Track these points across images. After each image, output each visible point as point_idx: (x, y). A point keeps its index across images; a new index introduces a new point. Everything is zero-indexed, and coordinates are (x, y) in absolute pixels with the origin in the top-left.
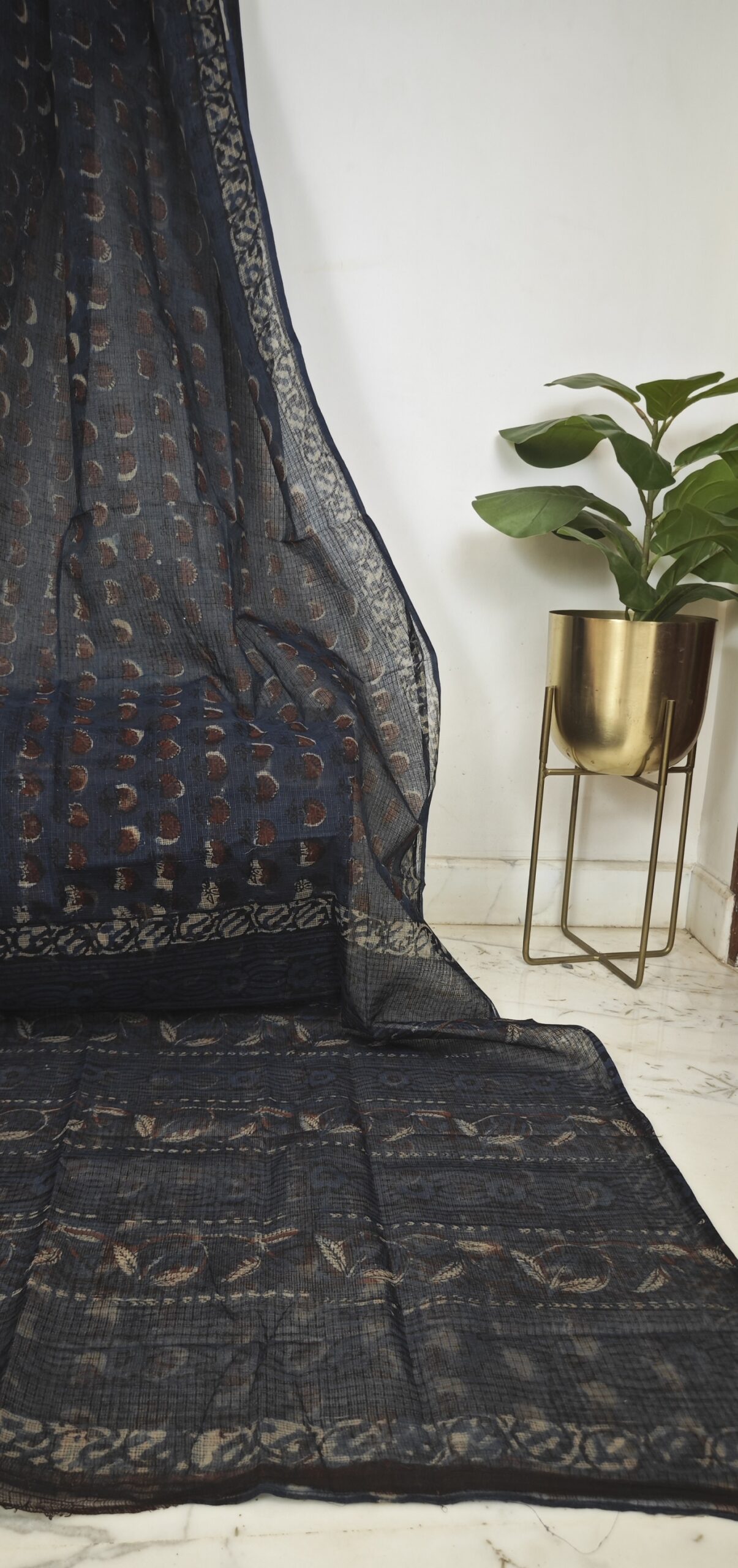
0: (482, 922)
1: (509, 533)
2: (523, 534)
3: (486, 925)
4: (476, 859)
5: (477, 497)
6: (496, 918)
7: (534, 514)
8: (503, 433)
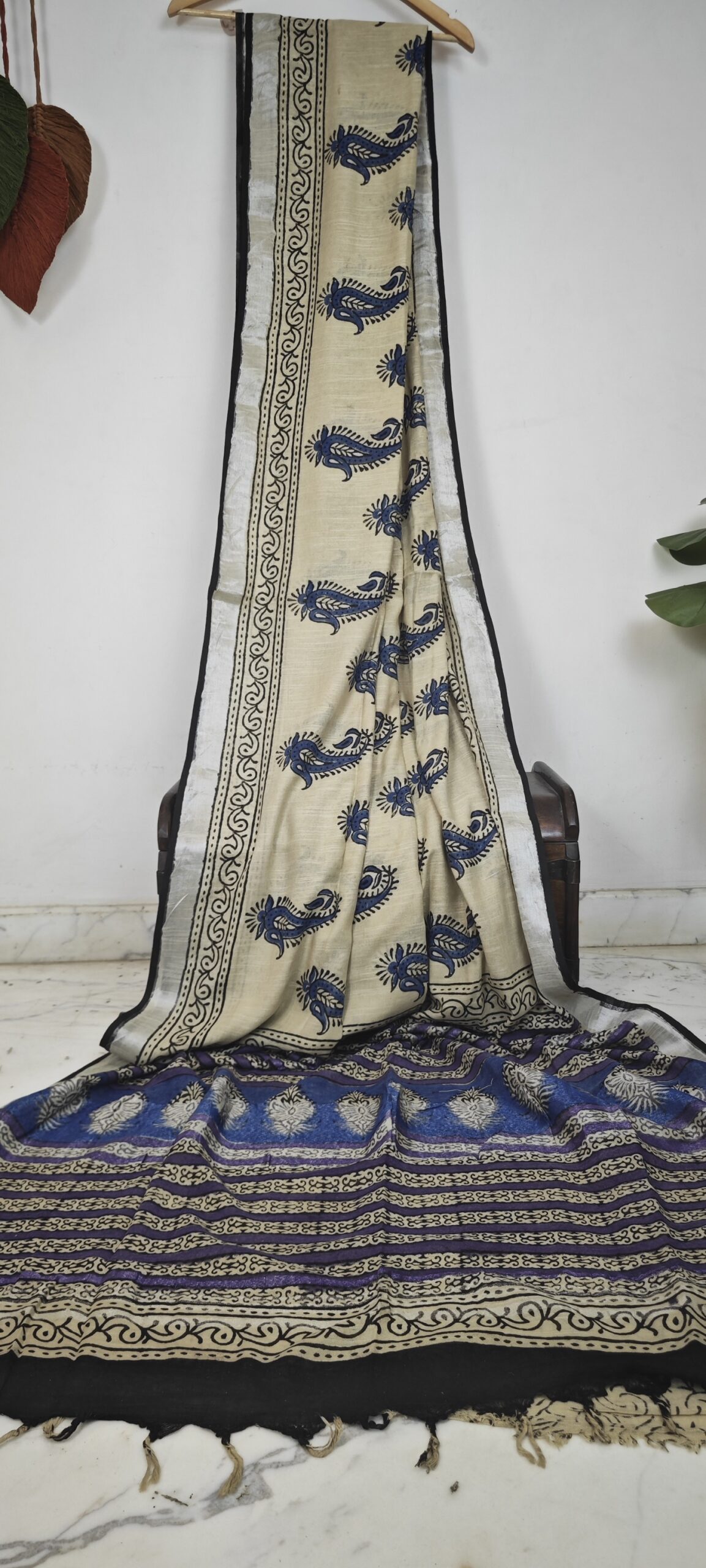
0: (665, 942)
1: (678, 624)
2: (692, 624)
3: (668, 945)
4: (657, 889)
5: (647, 596)
6: (677, 939)
7: (699, 607)
8: (662, 542)
